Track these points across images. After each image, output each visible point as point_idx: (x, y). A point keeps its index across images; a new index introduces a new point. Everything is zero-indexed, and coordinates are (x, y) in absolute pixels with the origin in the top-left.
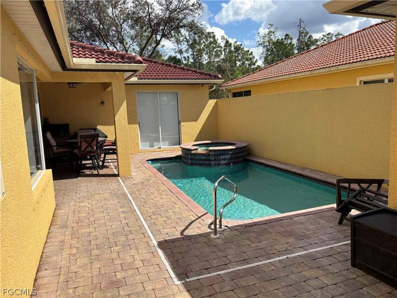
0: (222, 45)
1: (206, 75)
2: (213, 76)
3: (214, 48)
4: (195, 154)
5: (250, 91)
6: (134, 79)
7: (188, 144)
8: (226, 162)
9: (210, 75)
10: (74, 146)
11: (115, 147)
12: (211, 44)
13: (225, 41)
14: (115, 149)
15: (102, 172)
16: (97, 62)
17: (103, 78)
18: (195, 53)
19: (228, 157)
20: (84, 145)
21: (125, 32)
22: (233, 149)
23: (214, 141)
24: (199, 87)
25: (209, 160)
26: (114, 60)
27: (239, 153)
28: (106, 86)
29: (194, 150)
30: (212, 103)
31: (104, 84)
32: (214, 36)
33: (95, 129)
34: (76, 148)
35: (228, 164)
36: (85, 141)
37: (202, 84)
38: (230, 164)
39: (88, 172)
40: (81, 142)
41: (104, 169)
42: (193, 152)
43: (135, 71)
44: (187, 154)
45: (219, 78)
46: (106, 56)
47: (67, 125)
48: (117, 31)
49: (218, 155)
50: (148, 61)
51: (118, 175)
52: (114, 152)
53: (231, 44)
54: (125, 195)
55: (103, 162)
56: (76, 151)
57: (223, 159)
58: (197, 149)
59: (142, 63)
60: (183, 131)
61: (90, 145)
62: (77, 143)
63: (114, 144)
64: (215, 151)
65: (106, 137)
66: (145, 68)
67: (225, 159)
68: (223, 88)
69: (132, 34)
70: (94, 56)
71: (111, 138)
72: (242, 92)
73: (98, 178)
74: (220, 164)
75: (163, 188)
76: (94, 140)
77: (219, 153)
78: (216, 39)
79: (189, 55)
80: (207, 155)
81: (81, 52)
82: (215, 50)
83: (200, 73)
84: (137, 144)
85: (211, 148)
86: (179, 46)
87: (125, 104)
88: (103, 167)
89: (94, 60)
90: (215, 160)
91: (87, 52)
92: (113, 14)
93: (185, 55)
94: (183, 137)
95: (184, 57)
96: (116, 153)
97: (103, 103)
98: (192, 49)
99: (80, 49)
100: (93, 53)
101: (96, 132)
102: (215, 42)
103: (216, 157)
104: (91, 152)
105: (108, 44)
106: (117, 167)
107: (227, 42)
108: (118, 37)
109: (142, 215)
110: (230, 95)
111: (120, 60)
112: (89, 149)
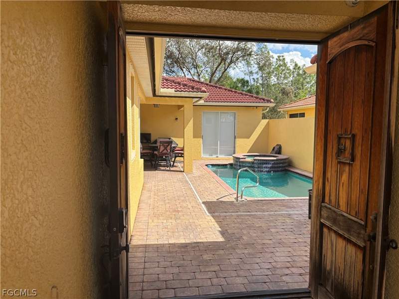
0: (291, 68)
1: (260, 99)
2: (266, 100)
3: (283, 70)
4: (243, 162)
5: (304, 114)
6: (202, 102)
7: (239, 155)
8: (267, 170)
9: (264, 100)
10: (155, 149)
11: (183, 152)
12: (280, 67)
13: (294, 64)
14: (183, 154)
15: (172, 169)
16: (175, 91)
17: (179, 102)
18: (264, 75)
19: (270, 166)
20: (162, 148)
21: (199, 59)
22: (274, 160)
23: (261, 154)
24: (253, 108)
25: (253, 167)
26: (187, 89)
27: (279, 163)
28: (180, 107)
29: (242, 158)
30: (264, 122)
31: (179, 106)
32: (284, 59)
33: (170, 139)
34: (156, 150)
35: (269, 172)
36: (163, 145)
37: (257, 107)
38: (270, 172)
39: (162, 168)
40: (160, 145)
41: (174, 168)
42: (241, 160)
43: (201, 98)
44: (237, 162)
45: (271, 102)
46: (182, 87)
47: (150, 134)
48: (192, 58)
49: (261, 164)
50: (215, 86)
51: (184, 172)
52: (182, 155)
53: (299, 67)
54: (186, 181)
55: (174, 162)
56: (156, 152)
57: (265, 167)
58: (245, 158)
59: (205, 92)
60: (237, 145)
61: (166, 148)
62: (157, 147)
63: (183, 150)
64: (259, 160)
65: (177, 145)
66: (207, 96)
67: (266, 168)
68: (281, 109)
69: (205, 61)
70: (173, 86)
71: (180, 145)
72: (298, 114)
73: (169, 172)
74: (262, 171)
75: (212, 180)
76: (169, 145)
77: (262, 162)
78: (286, 62)
79: (258, 76)
80: (253, 163)
81: (165, 84)
82: (284, 72)
83: (255, 97)
84: (200, 152)
85: (256, 158)
86: (249, 69)
87: (192, 121)
88: (173, 166)
89: (174, 90)
90: (258, 167)
91: (169, 84)
92: (190, 45)
93: (255, 76)
94: (237, 149)
95: (253, 79)
96: (183, 157)
97: (176, 119)
98: (262, 71)
99: (165, 81)
100: (173, 84)
101: (170, 140)
102: (285, 65)
103: (260, 165)
104: (166, 154)
105: (184, 69)
106: (183, 167)
107: (296, 65)
108: (193, 64)
109: (196, 190)
110: (287, 116)
111: (191, 90)
112: (165, 151)
